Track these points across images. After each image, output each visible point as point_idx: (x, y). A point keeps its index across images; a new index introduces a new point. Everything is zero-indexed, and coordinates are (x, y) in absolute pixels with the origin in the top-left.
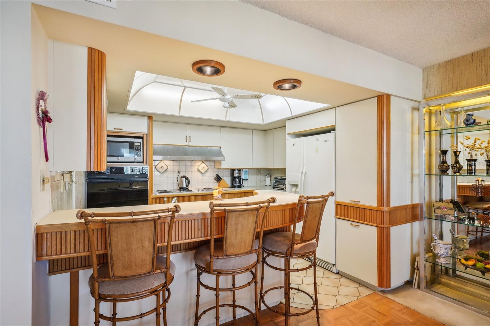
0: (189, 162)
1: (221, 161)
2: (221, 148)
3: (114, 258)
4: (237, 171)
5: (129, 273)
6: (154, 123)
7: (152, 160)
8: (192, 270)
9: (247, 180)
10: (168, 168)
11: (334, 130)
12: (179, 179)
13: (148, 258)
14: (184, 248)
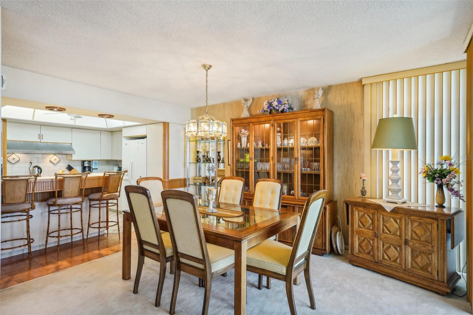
0: (41, 154)
1: (72, 154)
2: (72, 144)
3: (6, 195)
4: (87, 162)
5: (13, 202)
6: (8, 123)
7: (6, 153)
8: (45, 212)
9: (97, 169)
10: (19, 160)
11: (146, 137)
12: (31, 168)
13: (23, 196)
14: (40, 200)
